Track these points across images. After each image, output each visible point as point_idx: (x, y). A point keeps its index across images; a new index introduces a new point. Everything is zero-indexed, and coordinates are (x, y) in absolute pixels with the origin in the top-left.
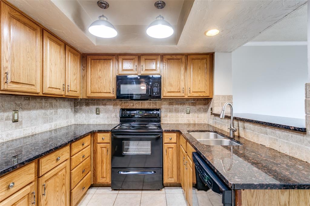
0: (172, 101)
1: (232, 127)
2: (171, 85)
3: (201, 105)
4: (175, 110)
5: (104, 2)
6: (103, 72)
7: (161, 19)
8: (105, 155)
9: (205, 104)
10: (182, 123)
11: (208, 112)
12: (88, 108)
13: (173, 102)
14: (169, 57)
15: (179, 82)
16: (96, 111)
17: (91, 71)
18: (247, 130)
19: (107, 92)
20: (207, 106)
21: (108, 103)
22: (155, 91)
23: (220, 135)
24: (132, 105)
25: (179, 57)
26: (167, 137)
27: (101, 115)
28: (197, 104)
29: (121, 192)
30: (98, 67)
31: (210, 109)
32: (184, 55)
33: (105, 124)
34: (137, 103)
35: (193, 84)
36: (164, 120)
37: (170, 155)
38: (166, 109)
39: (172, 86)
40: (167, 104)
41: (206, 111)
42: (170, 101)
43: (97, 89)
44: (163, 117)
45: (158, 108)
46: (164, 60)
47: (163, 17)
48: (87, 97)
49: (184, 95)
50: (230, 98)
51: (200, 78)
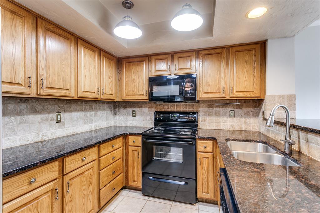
0: (211, 103)
1: (288, 139)
2: (209, 85)
3: (249, 107)
4: (216, 114)
5: (128, 2)
6: (137, 73)
7: (188, 7)
8: (136, 159)
9: (255, 107)
10: (224, 129)
11: (259, 116)
12: (125, 110)
13: (213, 104)
14: (206, 52)
15: (219, 80)
16: (133, 114)
17: (126, 74)
18: (312, 145)
19: (141, 95)
20: (258, 109)
21: (143, 106)
22: (189, 92)
23: (271, 147)
24: (167, 107)
25: (218, 51)
26: (201, 145)
27: (137, 117)
28: (244, 106)
29: (151, 199)
30: (132, 70)
31: (261, 113)
32: (224, 48)
33: (141, 127)
34: (172, 106)
35: (236, 82)
36: (202, 124)
37: (205, 165)
38: (204, 112)
39: (210, 86)
40: (206, 107)
41: (256, 115)
42: (209, 104)
43: (132, 91)
44: (201, 121)
45: (195, 110)
46: (200, 56)
47: (190, 6)
48: (123, 100)
49: (225, 96)
50: (292, 98)
51: (246, 74)
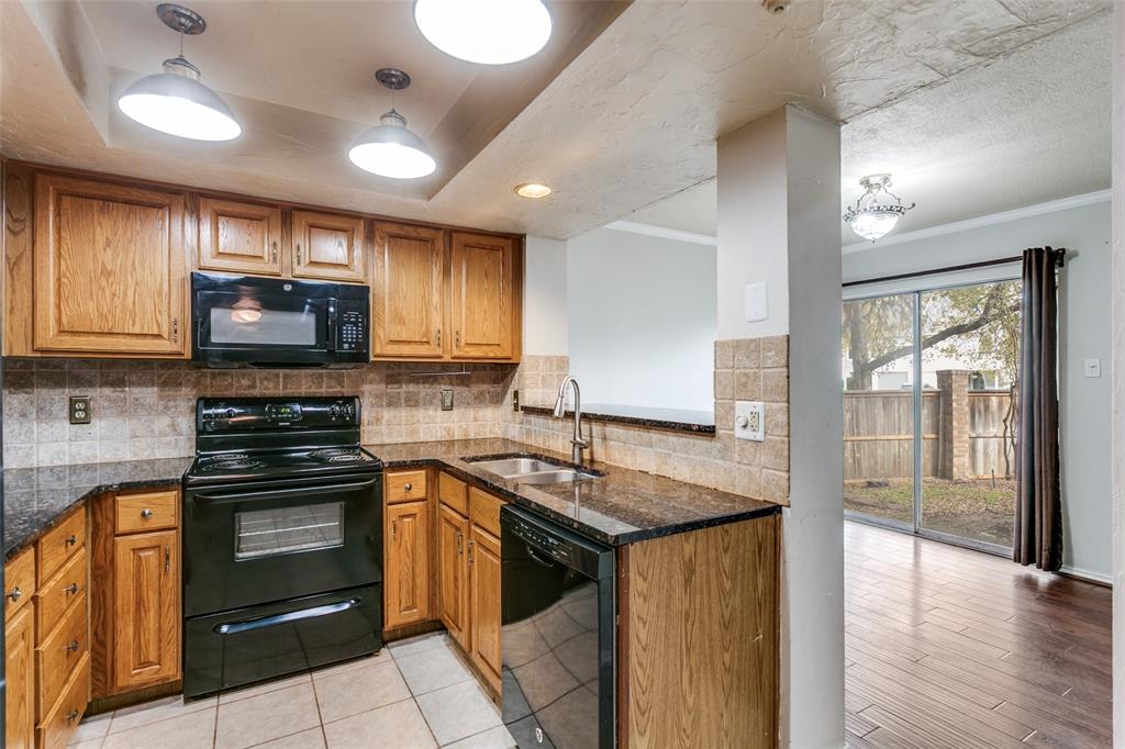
0: (396, 372)
1: (578, 439)
2: (401, 320)
3: (484, 382)
4: (407, 400)
5: (189, 13)
6: (126, 251)
9: (495, 381)
10: (430, 440)
11: (505, 403)
12: (22, 396)
13: (400, 375)
14: (394, 229)
15: (427, 312)
16: (72, 411)
17: (59, 240)
18: (612, 443)
19: (145, 335)
20: (501, 385)
21: (134, 378)
22: (347, 338)
23: (546, 462)
24: (245, 382)
25: (425, 233)
27: (98, 426)
28: (473, 379)
30: (98, 230)
31: (509, 396)
32: (440, 229)
33: (119, 463)
34: (266, 378)
35: (467, 321)
36: (369, 432)
37: (406, 537)
38: (377, 396)
39: (404, 323)
40: (380, 382)
41: (497, 400)
42: (390, 372)
43: (95, 317)
44: (366, 422)
45: (347, 392)
46: (378, 237)
47: (402, 119)
48: (37, 351)
49: (441, 353)
50: (563, 363)
51: (486, 303)
